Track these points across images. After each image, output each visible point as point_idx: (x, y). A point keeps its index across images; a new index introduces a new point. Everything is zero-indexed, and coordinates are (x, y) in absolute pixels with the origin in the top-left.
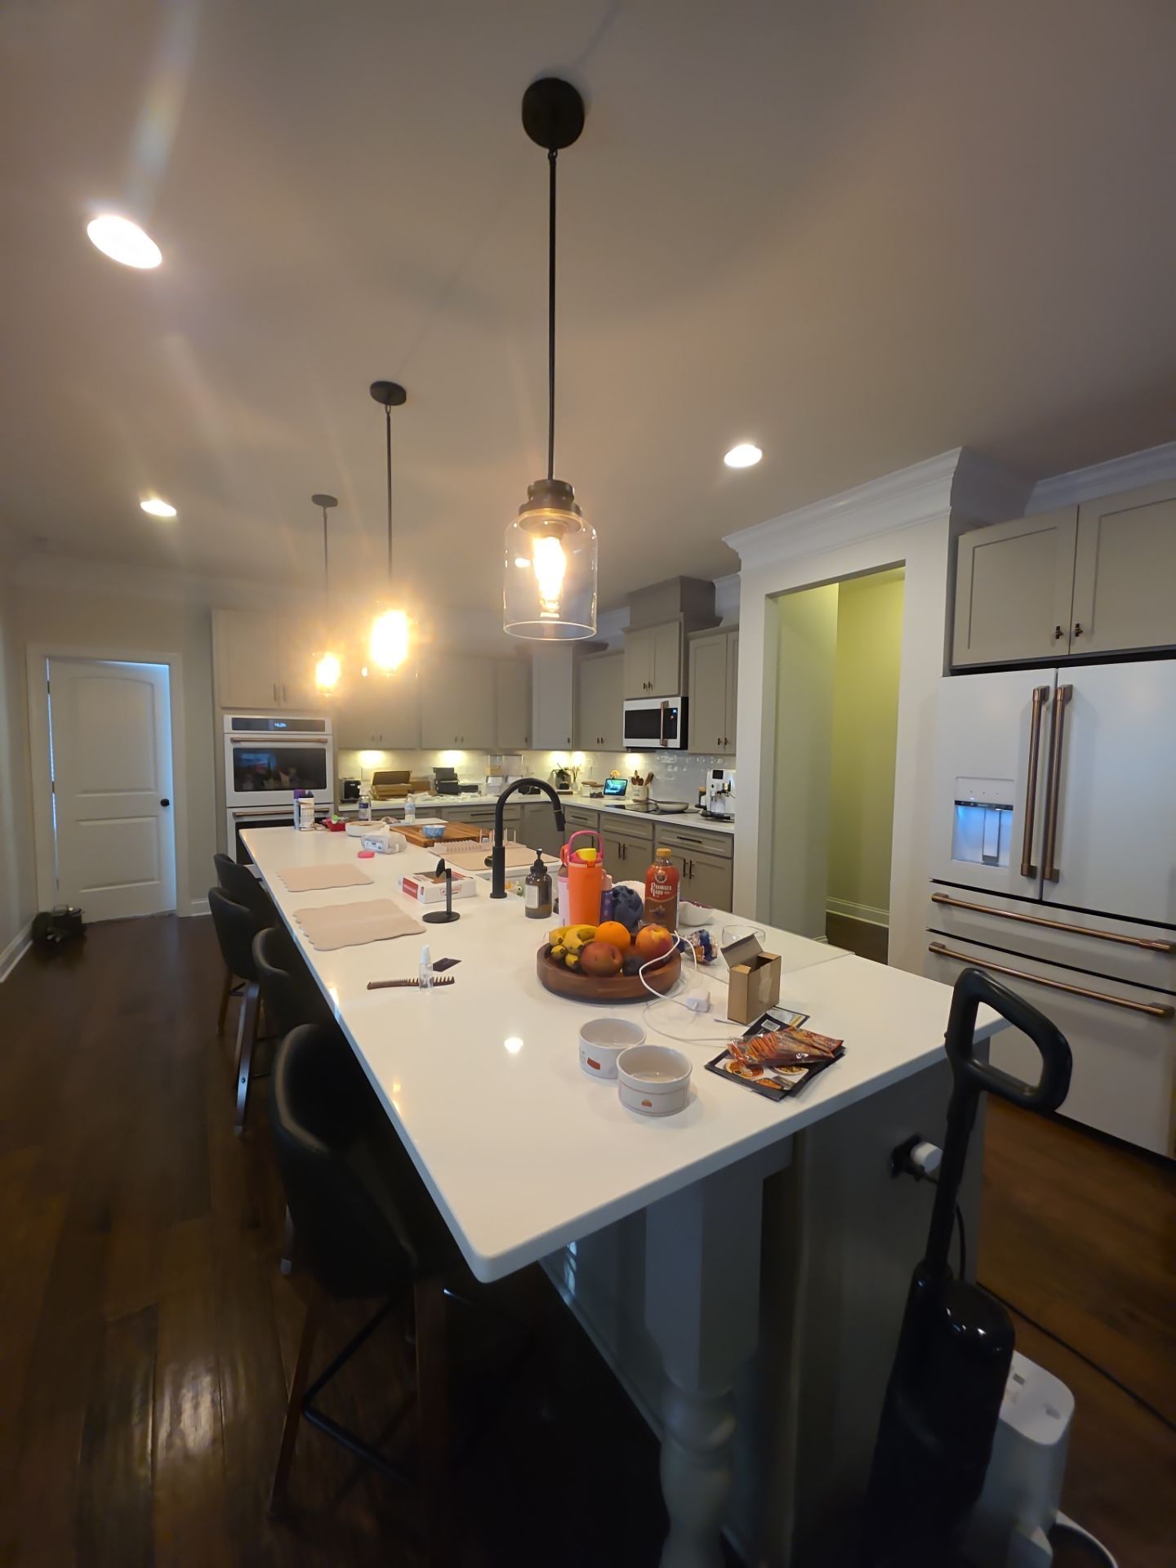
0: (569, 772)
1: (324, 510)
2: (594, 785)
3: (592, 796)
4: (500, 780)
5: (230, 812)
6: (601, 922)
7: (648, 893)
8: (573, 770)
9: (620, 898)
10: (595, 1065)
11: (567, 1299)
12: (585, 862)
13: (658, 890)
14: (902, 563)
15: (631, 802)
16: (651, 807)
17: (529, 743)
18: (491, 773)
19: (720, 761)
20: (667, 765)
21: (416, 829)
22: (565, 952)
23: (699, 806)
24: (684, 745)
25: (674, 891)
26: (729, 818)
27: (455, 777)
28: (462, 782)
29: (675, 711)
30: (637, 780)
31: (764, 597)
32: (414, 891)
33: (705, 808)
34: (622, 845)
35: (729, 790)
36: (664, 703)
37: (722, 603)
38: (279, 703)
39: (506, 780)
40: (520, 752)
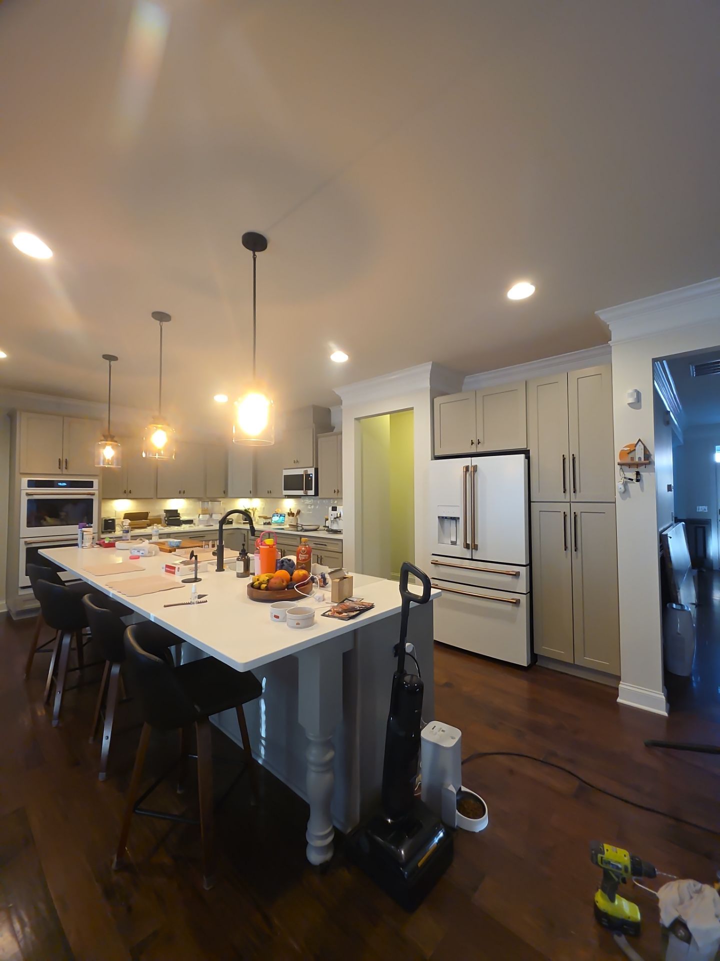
0: (250, 511)
1: (110, 362)
2: (266, 518)
3: (265, 524)
4: (208, 516)
5: (22, 541)
6: (276, 571)
7: (298, 559)
8: (253, 510)
9: (285, 563)
10: (277, 617)
11: (260, 762)
12: (269, 545)
13: (302, 557)
14: (412, 409)
15: (288, 526)
16: (299, 528)
17: (225, 494)
18: (202, 512)
19: (336, 502)
20: (308, 505)
21: (163, 544)
22: (260, 584)
23: (325, 527)
24: (317, 494)
25: (310, 557)
26: (340, 532)
27: (178, 515)
28: (183, 518)
29: (311, 475)
30: (291, 514)
31: (353, 419)
32: (173, 570)
33: (328, 527)
34: (283, 550)
35: (340, 517)
36: (305, 471)
37: (334, 420)
38: (62, 471)
39: (211, 516)
40: (220, 500)
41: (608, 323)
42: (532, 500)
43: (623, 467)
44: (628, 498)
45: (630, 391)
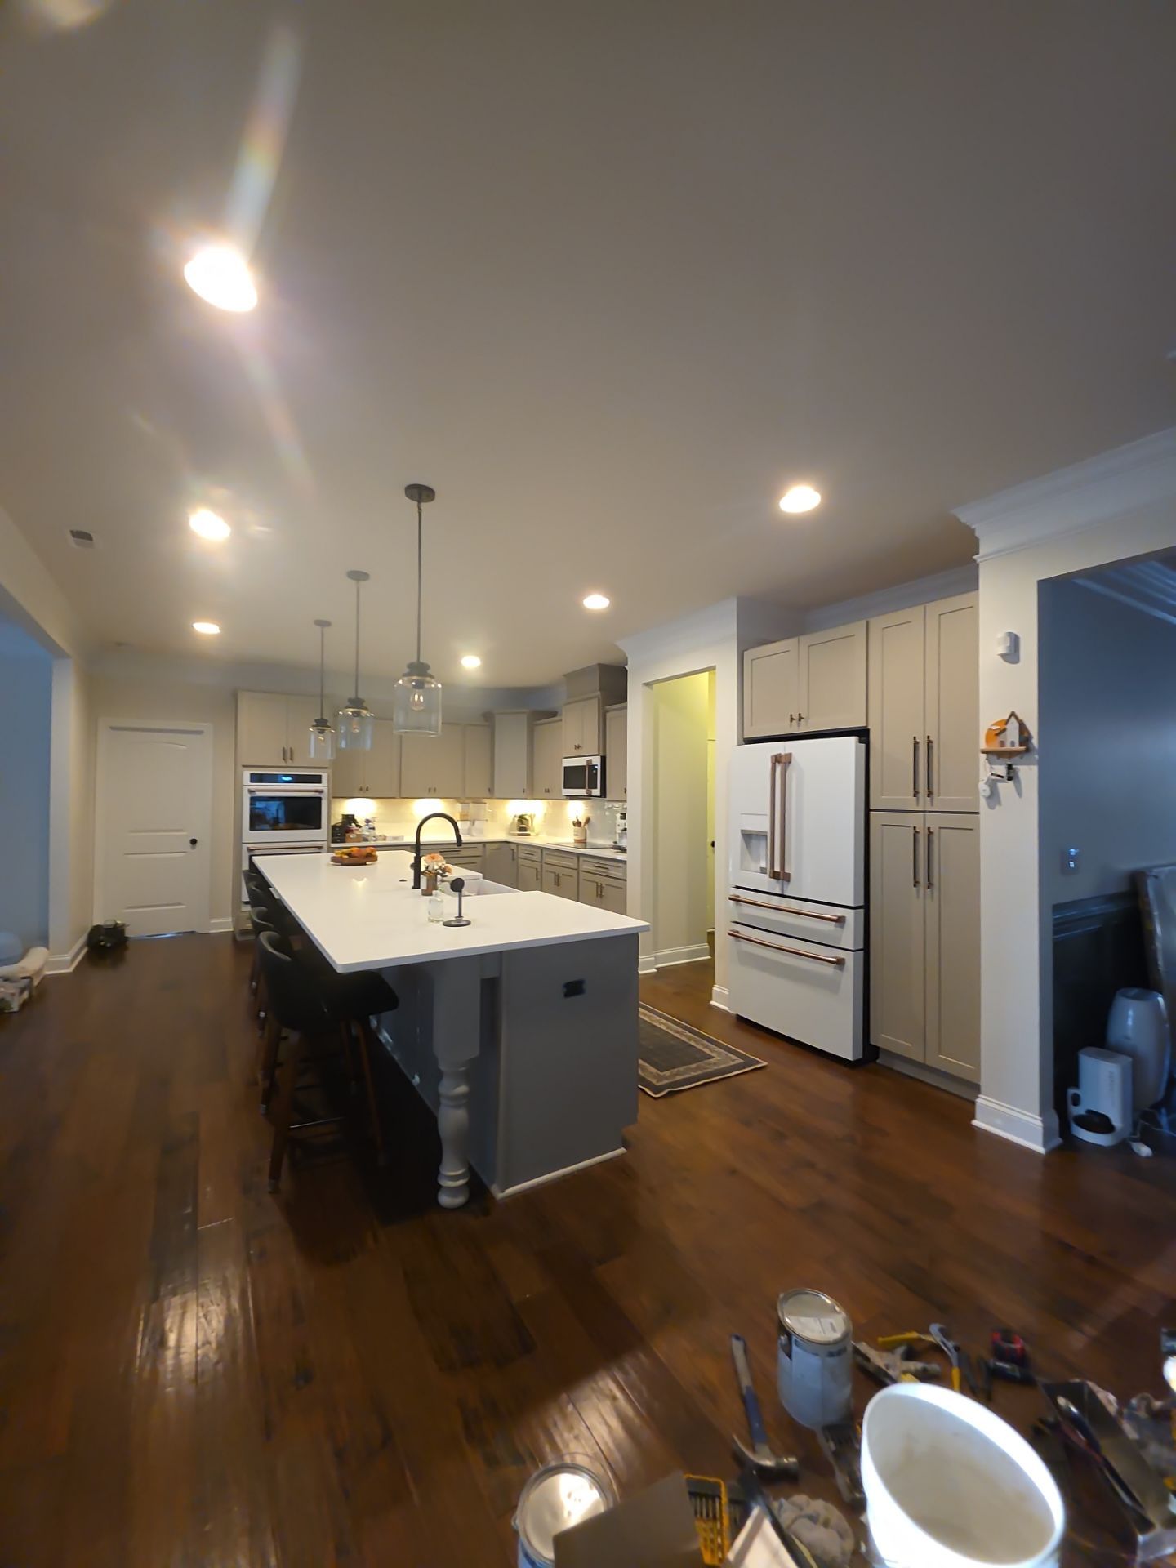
5: (245, 846)
8: (530, 816)
15: (573, 841)
17: (492, 791)
19: (624, 807)
24: (603, 794)
29: (596, 767)
30: (578, 824)
31: (642, 684)
36: (588, 761)
38: (286, 762)
39: (474, 824)
40: (484, 800)
41: (973, 527)
42: (871, 808)
43: (990, 756)
44: (997, 807)
45: (1001, 635)
